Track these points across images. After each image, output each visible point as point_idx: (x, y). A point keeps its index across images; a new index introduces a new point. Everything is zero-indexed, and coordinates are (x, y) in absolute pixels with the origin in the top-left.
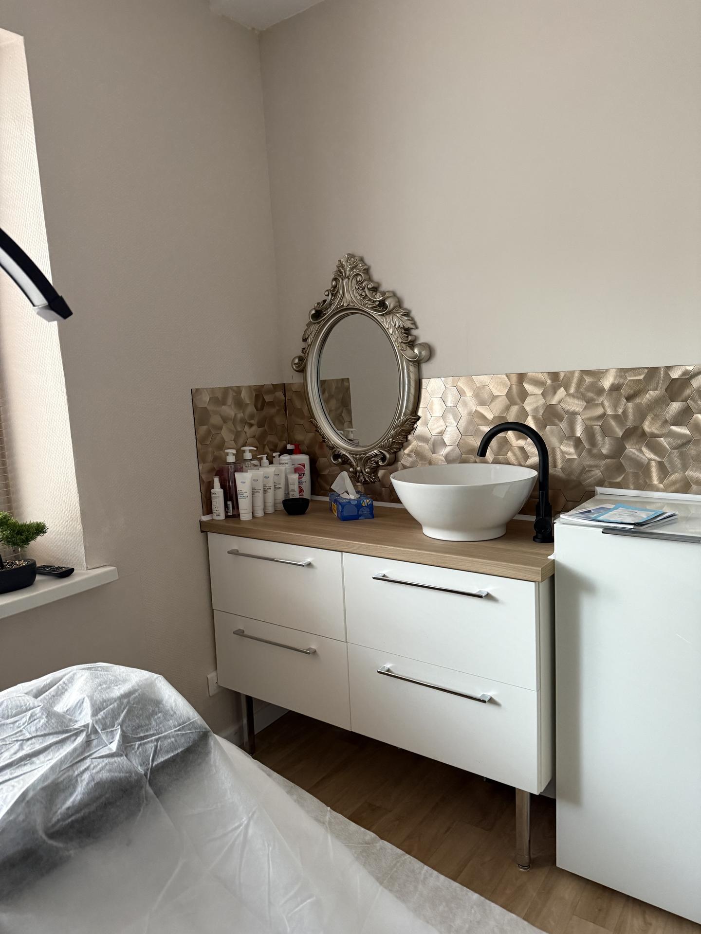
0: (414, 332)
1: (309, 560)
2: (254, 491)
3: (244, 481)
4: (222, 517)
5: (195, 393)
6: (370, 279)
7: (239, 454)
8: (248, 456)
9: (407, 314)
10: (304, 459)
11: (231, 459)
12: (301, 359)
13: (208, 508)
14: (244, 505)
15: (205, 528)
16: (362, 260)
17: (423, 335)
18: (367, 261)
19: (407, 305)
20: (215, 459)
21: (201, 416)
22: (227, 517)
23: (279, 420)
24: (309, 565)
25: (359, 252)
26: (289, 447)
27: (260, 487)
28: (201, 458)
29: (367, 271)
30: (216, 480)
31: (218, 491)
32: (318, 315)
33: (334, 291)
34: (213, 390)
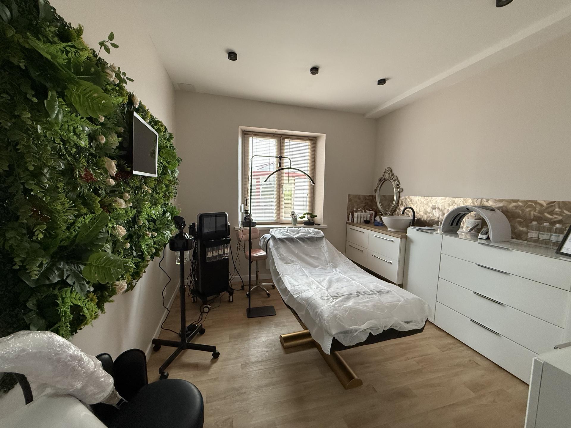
0: (400, 185)
1: (363, 231)
2: (358, 217)
3: (356, 214)
4: (351, 221)
5: (349, 196)
6: (392, 173)
7: (357, 209)
8: (359, 210)
9: (398, 181)
10: (373, 212)
11: (355, 210)
12: (376, 189)
13: (348, 220)
14: (355, 219)
15: (347, 223)
16: (391, 168)
17: (401, 186)
18: (392, 169)
19: (399, 179)
20: (352, 210)
21: (350, 200)
22: (352, 222)
23: (369, 203)
24: (363, 232)
25: (390, 167)
26: (371, 209)
27: (359, 216)
28: (348, 209)
29: (392, 171)
30: (351, 214)
31: (351, 216)
32: (380, 180)
33: (384, 175)
34: (353, 195)
